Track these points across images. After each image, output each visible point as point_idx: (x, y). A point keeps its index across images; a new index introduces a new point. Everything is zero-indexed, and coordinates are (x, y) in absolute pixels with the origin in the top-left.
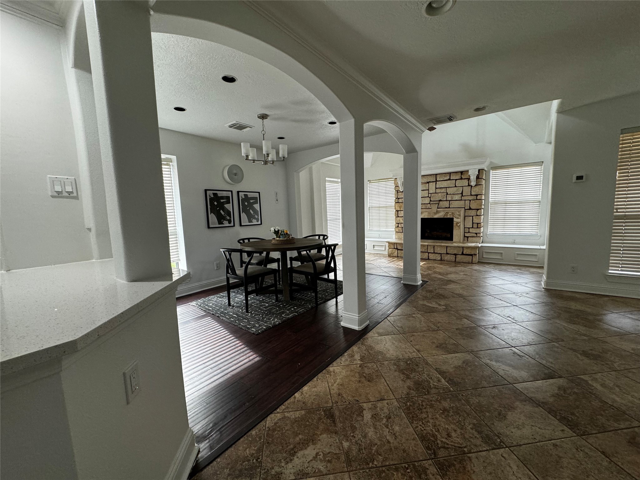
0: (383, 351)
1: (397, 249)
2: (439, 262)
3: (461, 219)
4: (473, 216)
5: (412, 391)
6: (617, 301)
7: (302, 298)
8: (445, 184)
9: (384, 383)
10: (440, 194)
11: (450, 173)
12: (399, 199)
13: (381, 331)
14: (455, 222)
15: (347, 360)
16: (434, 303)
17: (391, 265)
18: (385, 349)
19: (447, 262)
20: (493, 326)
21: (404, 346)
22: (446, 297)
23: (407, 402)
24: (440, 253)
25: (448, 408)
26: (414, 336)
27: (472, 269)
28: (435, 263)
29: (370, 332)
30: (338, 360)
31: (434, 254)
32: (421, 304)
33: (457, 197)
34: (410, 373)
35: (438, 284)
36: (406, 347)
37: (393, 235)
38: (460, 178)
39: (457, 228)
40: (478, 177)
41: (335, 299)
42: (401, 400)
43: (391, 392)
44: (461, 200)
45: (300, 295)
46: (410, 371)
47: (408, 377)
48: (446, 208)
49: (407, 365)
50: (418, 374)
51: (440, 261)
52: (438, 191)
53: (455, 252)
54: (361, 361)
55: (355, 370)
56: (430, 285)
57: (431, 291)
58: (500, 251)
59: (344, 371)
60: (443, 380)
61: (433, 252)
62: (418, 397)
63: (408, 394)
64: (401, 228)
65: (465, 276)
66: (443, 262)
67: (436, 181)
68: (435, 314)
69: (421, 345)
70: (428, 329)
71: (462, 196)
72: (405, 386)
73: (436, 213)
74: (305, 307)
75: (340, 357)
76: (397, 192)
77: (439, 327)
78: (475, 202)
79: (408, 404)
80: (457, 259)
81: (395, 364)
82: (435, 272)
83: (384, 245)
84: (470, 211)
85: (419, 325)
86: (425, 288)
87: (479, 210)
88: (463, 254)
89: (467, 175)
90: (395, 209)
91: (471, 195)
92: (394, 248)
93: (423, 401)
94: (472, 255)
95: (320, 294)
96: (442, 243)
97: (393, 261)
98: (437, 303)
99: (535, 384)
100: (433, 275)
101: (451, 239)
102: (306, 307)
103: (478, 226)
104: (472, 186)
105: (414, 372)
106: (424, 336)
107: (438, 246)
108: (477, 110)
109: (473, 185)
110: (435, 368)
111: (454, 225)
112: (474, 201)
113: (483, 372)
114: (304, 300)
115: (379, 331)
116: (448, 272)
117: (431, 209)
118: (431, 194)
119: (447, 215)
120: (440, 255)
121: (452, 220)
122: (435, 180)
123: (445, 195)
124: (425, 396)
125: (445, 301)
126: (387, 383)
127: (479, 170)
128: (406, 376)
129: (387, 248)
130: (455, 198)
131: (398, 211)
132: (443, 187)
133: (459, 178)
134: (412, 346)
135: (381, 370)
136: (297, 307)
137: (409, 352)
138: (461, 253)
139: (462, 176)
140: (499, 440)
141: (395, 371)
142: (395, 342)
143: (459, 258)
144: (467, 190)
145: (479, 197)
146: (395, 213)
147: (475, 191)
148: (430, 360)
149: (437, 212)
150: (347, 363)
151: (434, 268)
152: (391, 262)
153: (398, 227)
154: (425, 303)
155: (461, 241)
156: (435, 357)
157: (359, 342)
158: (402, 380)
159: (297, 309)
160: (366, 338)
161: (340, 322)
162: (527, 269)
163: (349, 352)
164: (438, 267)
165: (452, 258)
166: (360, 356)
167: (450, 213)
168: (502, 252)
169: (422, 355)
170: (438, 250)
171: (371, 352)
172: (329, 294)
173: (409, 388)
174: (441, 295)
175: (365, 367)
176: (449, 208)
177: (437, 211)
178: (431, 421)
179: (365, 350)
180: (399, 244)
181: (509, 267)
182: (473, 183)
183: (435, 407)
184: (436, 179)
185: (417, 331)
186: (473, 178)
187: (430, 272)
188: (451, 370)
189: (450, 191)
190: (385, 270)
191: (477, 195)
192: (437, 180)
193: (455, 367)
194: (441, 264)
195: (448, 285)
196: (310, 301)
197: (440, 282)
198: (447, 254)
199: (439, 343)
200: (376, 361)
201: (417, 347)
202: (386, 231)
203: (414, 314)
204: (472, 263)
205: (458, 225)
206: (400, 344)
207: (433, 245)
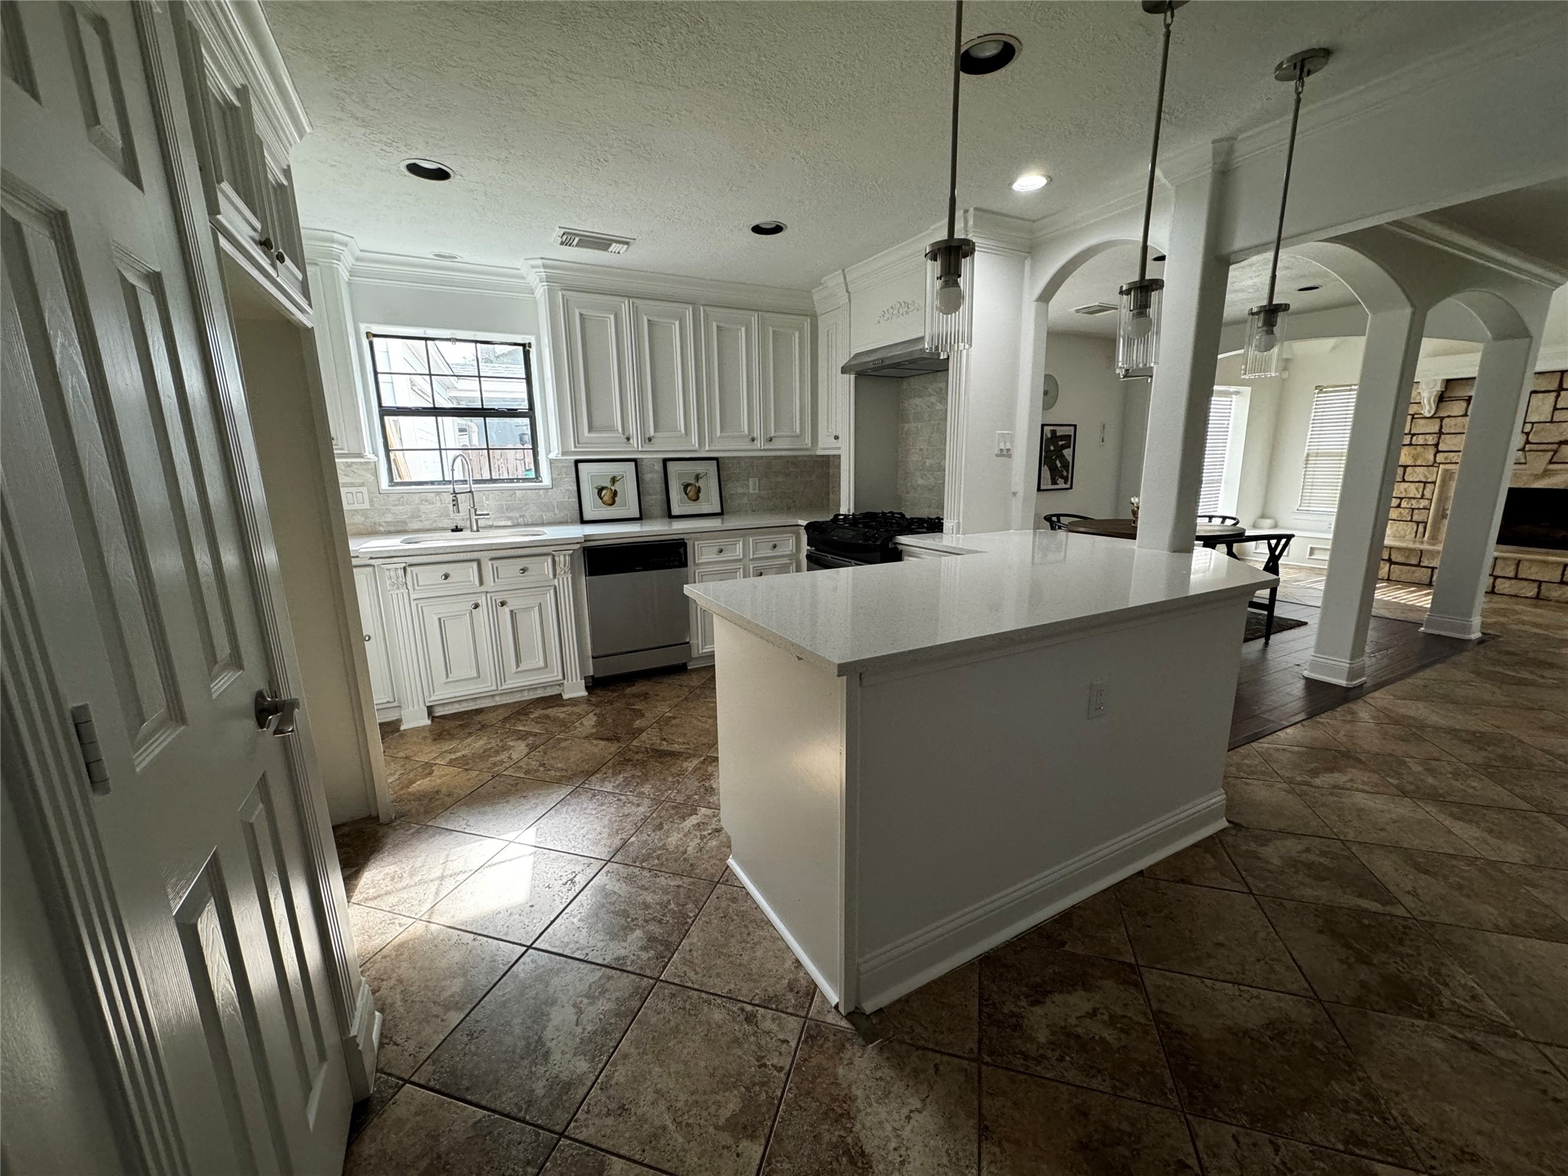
1: (1390, 560)
2: (1534, 601)
12: (1413, 435)
13: (1399, 694)
19: (1558, 604)
24: (1522, 579)
28: (1521, 605)
31: (1513, 581)
35: (1534, 643)
46: (1483, 743)
52: (1561, 416)
61: (1512, 574)
64: (1407, 511)
66: (1541, 602)
67: (1560, 390)
73: (1537, 477)
76: (1412, 418)
82: (1521, 622)
86: (1487, 650)
96: (1548, 554)
100: (1516, 627)
107: (1531, 561)
110: (1540, 749)
115: (1395, 693)
117: (1525, 463)
118: (1533, 423)
120: (1536, 585)
122: (1554, 387)
131: (1405, 467)
149: (1546, 474)
151: (1515, 612)
153: (1399, 506)
160: (1371, 697)
164: (1526, 612)
170: (1534, 573)
179: (1376, 711)
180: (1399, 549)
184: (1561, 385)
187: (1503, 619)
194: (1536, 606)
197: (1537, 641)
207: (1514, 559)
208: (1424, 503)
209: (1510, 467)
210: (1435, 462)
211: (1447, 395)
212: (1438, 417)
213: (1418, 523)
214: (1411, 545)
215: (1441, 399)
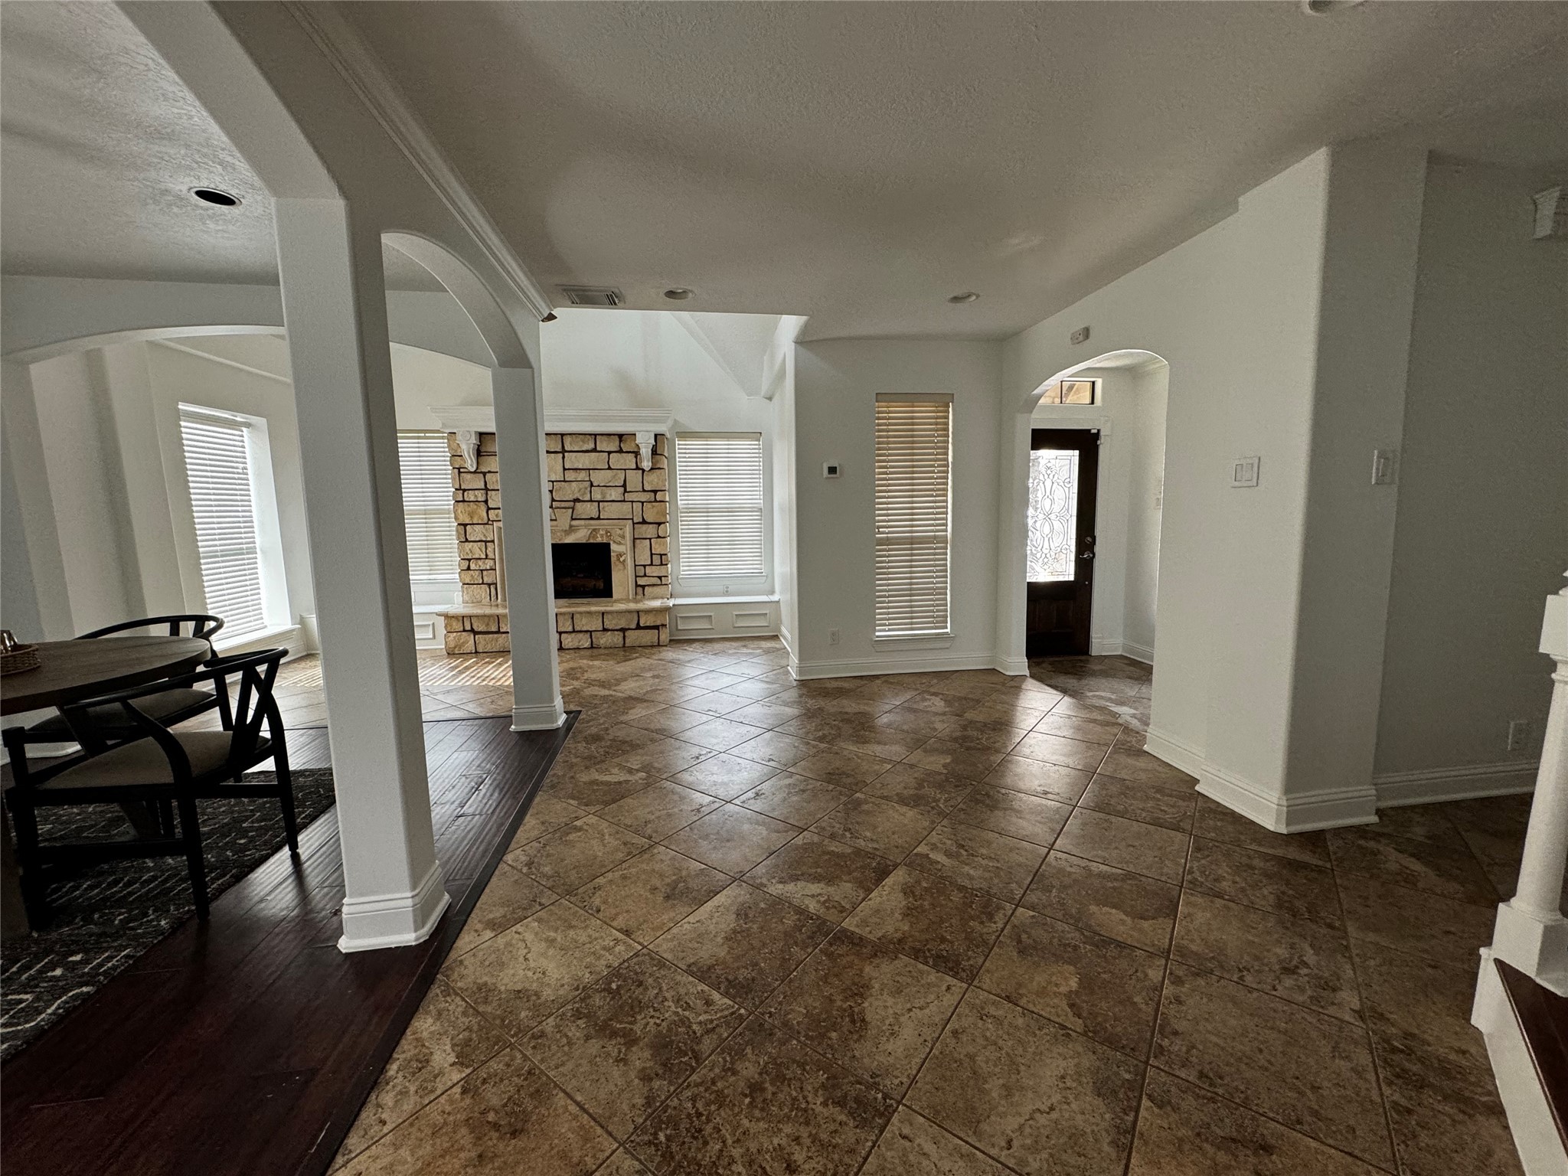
0: (527, 985)
1: (472, 630)
2: (588, 653)
3: (625, 544)
4: (650, 539)
5: (656, 1084)
6: (891, 683)
7: (105, 899)
8: (584, 461)
9: (566, 1107)
10: (573, 484)
11: (595, 435)
12: (464, 490)
13: (498, 913)
14: (614, 552)
15: (404, 1093)
16: (615, 771)
17: (465, 680)
18: (530, 974)
19: (606, 652)
20: (753, 790)
21: (583, 937)
22: (638, 745)
23: (655, 1134)
24: (578, 632)
25: (756, 1076)
26: (600, 888)
27: (660, 660)
28: (582, 658)
29: (462, 935)
30: (367, 1116)
31: (573, 634)
32: (585, 783)
33: (615, 494)
34: (630, 1023)
35: (608, 713)
36: (590, 936)
37: (454, 591)
38: (617, 449)
39: (621, 566)
40: (654, 452)
41: (286, 851)
42: (638, 1140)
43: (599, 1130)
44: (624, 501)
45: (91, 888)
46: (628, 1015)
47: (631, 1041)
48: (592, 519)
49: (613, 998)
50: (652, 1013)
51: (590, 651)
52: (570, 475)
53: (623, 624)
54: (462, 1064)
55: (451, 1118)
56: (588, 722)
57: (596, 738)
58: (706, 613)
59: (404, 1153)
60: (716, 996)
61: (570, 629)
62: (677, 1093)
63: (649, 1101)
64: (477, 573)
65: (657, 680)
66: (597, 652)
67: (564, 451)
68: (629, 800)
69: (627, 911)
70: (629, 853)
71: (625, 491)
72: (632, 1075)
73: (568, 532)
74: (136, 937)
75: (373, 1096)
76: (460, 472)
77: (650, 838)
78: (653, 506)
79: (662, 1137)
80: (627, 641)
81: (578, 1015)
82: (590, 683)
83: (431, 623)
84: (645, 527)
85: (602, 848)
86: (580, 732)
87: (662, 525)
88: (639, 627)
89: (634, 446)
90: (456, 518)
91: (644, 491)
92: (464, 631)
93: (694, 1099)
94: (656, 627)
95: (210, 848)
96: (588, 604)
97: (467, 668)
98: (621, 767)
99: (869, 903)
100: (588, 692)
101: (607, 592)
102: (142, 936)
103: (663, 560)
104: (643, 471)
105: (640, 1012)
106: (624, 877)
107: (581, 613)
108: (671, 294)
109: (647, 469)
110: (684, 967)
111: (613, 559)
112: (649, 505)
113: (783, 923)
114: (121, 902)
115: (491, 916)
116: (618, 677)
117: (556, 520)
118: (553, 482)
119: (595, 537)
120: (588, 635)
121: (606, 547)
122: (559, 449)
123: (586, 488)
124: (694, 1077)
125: (638, 757)
126: (578, 1104)
127: (656, 435)
128: (622, 1041)
129: (441, 631)
130: (611, 495)
131: (465, 525)
132: (581, 467)
133: (615, 450)
134: (605, 926)
135: (542, 1061)
136: (86, 951)
137: (604, 948)
138: (634, 626)
139: (622, 445)
140: (880, 1096)
141: (588, 1038)
142: (552, 934)
143: (633, 637)
144: (634, 479)
145: (659, 496)
146: (457, 531)
147: (651, 481)
148: (664, 948)
149: (572, 529)
150: (408, 1106)
152: (461, 672)
153: (469, 568)
154: (595, 775)
155: (631, 597)
156: (675, 931)
157: (435, 990)
158: (618, 1061)
159: (85, 962)
160: (455, 961)
161: (328, 939)
162: (756, 643)
163: (406, 1049)
164: (590, 667)
165: (616, 639)
166: (454, 1046)
167: (601, 532)
168: (709, 614)
169: (641, 941)
170: (583, 624)
171: (489, 1009)
172: (252, 840)
173: (646, 1077)
174: (624, 742)
175: (484, 1081)
176: (599, 518)
177: (571, 526)
178: (736, 1152)
179: (464, 1014)
180: (477, 616)
181: (727, 644)
182: (646, 464)
183: (728, 1096)
184: (563, 447)
185: (603, 871)
186: (645, 452)
187: (576, 684)
188: (722, 953)
189: (598, 478)
190: (450, 699)
191: (655, 492)
192: (566, 449)
193: (727, 939)
194: (592, 658)
195: (631, 711)
196: (160, 900)
197: (609, 707)
198: (605, 630)
199: (668, 885)
200: (515, 1035)
201: (620, 922)
202: (431, 582)
203: (577, 818)
204: (659, 645)
205: (621, 559)
206: (572, 933)
207: (569, 613)
208: (489, 564)
209: (547, 525)
210: (489, 519)
211: (483, 449)
212: (481, 472)
213: (489, 585)
214: (488, 611)
215: (479, 453)
